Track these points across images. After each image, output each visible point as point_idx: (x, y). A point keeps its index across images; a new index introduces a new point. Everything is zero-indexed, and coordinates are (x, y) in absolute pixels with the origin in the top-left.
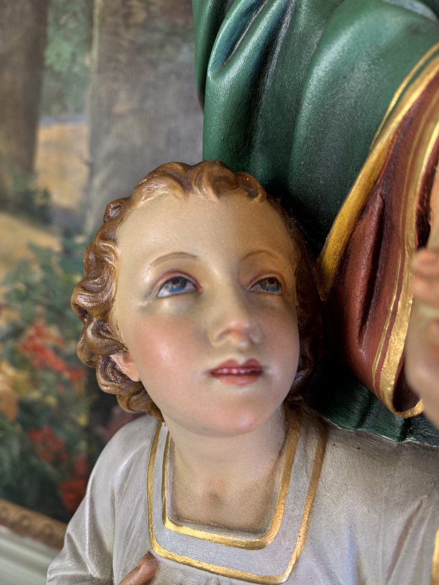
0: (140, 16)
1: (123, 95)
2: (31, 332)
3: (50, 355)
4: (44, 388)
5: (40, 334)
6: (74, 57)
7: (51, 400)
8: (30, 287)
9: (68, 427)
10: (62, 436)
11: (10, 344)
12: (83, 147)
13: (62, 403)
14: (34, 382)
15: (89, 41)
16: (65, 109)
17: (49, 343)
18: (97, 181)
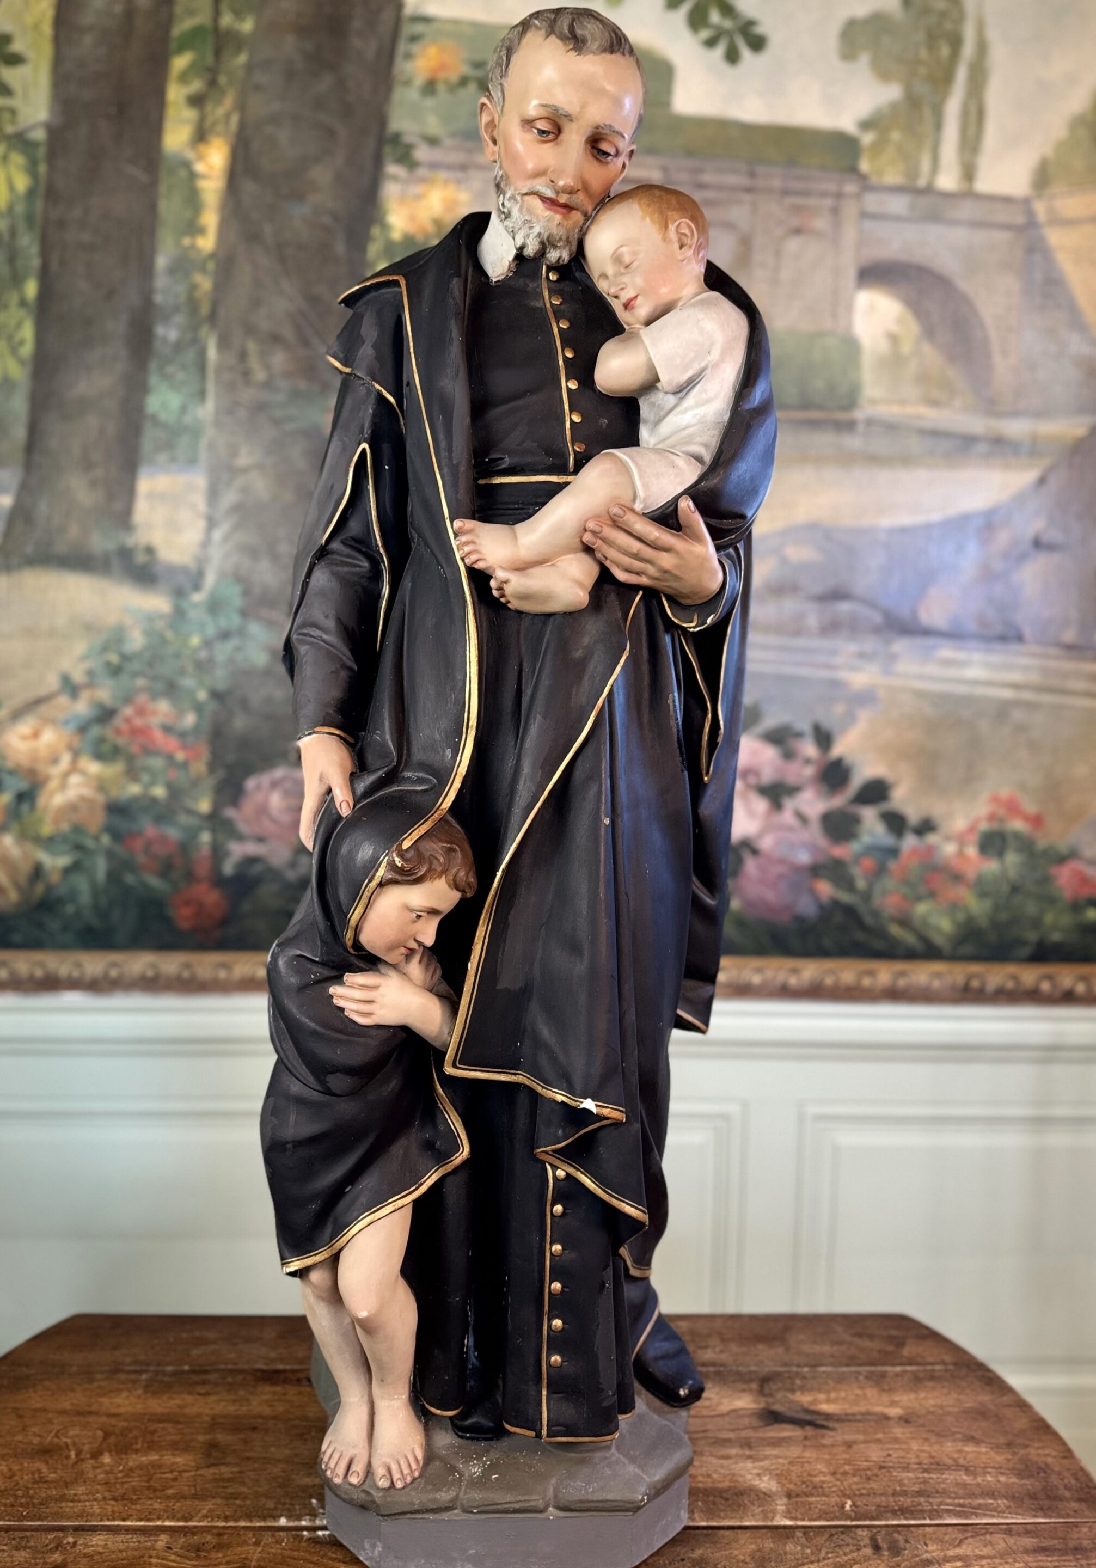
0: (260, 375)
1: (244, 450)
2: (128, 711)
3: (158, 735)
4: (146, 778)
5: (141, 712)
6: (184, 409)
7: (159, 792)
8: (125, 658)
9: (183, 819)
10: (173, 833)
11: (95, 731)
12: (200, 501)
13: (175, 792)
14: (132, 773)
15: (202, 395)
16: (173, 459)
17: (155, 721)
18: (217, 535)
